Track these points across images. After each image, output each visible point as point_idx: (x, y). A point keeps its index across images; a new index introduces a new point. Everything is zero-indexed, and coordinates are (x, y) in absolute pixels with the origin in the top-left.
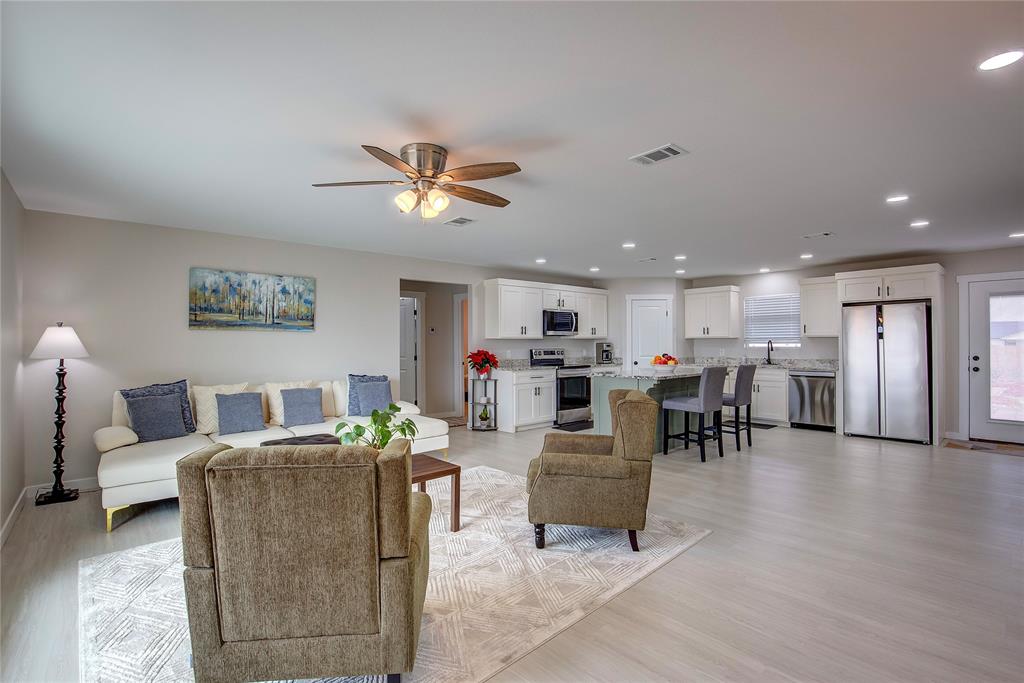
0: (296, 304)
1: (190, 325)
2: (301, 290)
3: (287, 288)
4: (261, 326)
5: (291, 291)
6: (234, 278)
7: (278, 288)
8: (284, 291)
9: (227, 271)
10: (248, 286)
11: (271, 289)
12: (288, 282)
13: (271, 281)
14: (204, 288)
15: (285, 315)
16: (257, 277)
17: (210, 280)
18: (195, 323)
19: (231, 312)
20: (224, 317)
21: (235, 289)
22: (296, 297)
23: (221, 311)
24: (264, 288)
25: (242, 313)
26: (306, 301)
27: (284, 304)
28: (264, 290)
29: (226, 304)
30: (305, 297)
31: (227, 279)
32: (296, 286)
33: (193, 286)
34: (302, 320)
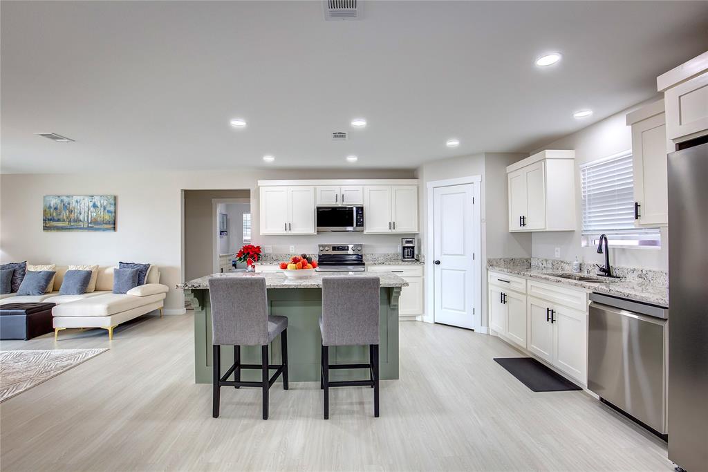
0: (102, 213)
1: (44, 229)
2: (105, 204)
3: (96, 203)
4: (81, 228)
5: (99, 205)
6: (66, 200)
7: (91, 204)
8: (95, 206)
9: (62, 196)
10: (73, 204)
11: (87, 205)
12: (96, 199)
13: (87, 199)
14: (50, 207)
15: (95, 222)
16: (78, 198)
17: (53, 202)
18: (46, 228)
19: (64, 221)
20: (60, 224)
21: (66, 207)
22: (102, 209)
23: (59, 220)
24: (83, 204)
25: (70, 221)
26: (108, 212)
27: (95, 214)
28: (82, 207)
29: (61, 216)
30: (108, 208)
31: (62, 201)
32: (102, 202)
33: (45, 206)
34: (106, 224)
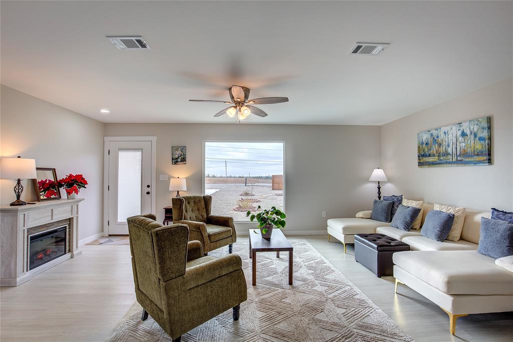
0: (473, 142)
1: (419, 165)
2: (475, 130)
3: (465, 131)
4: (450, 163)
5: (468, 133)
6: (435, 133)
7: (459, 133)
8: (464, 134)
9: (431, 130)
10: (442, 136)
11: (455, 135)
12: (466, 128)
13: (454, 128)
14: (422, 143)
15: (465, 154)
16: (443, 129)
17: (425, 137)
18: (421, 164)
19: (434, 155)
20: (431, 159)
21: (435, 140)
22: (472, 137)
23: (430, 155)
24: (450, 135)
25: (439, 156)
26: (480, 139)
27: (464, 144)
28: (451, 137)
29: (432, 151)
30: (480, 135)
31: (432, 135)
32: (472, 128)
33: (419, 143)
34: (478, 155)
